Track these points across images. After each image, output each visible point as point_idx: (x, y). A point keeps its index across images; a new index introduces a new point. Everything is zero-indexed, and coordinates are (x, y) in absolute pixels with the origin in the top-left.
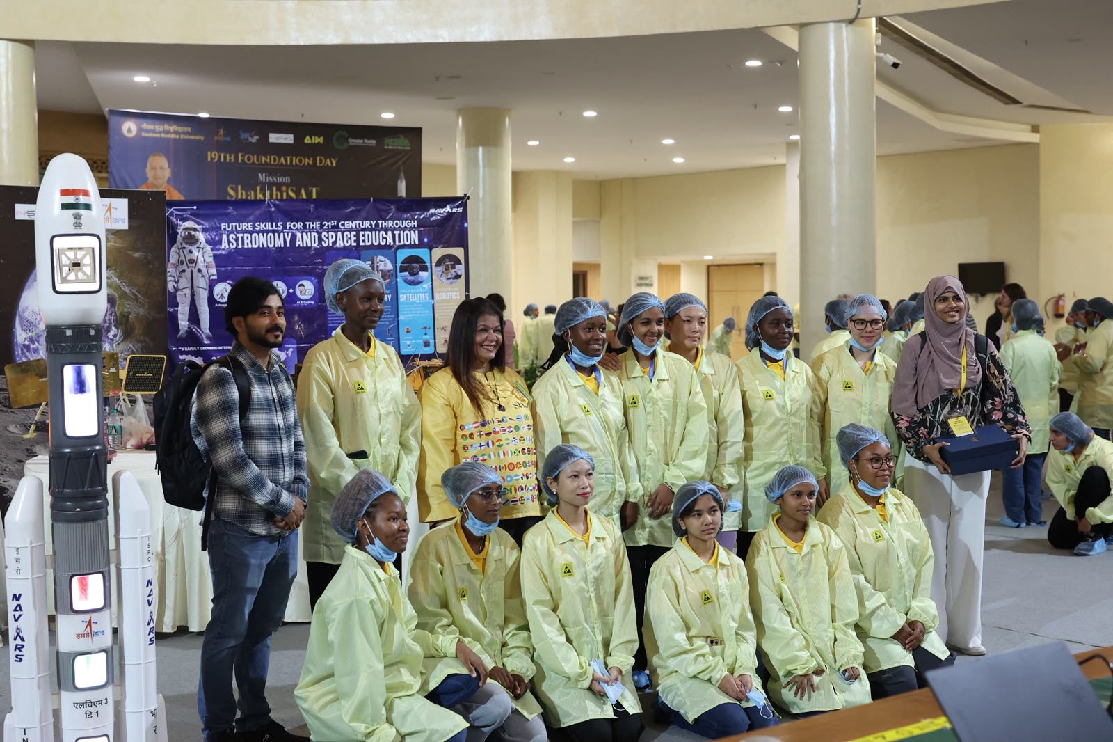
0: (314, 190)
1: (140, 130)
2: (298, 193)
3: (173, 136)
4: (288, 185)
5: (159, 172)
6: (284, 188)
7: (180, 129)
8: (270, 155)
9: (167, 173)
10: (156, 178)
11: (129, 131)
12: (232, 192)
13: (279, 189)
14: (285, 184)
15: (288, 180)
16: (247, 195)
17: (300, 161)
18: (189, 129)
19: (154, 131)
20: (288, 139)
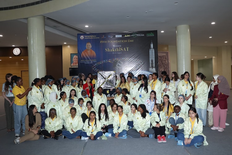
0: (128, 48)
1: (84, 37)
2: (123, 49)
3: (92, 38)
4: (121, 47)
5: (89, 47)
6: (120, 48)
7: (94, 36)
8: (116, 40)
9: (91, 47)
10: (88, 48)
11: (82, 38)
12: (106, 50)
13: (118, 48)
14: (120, 47)
15: (121, 46)
16: (110, 50)
17: (124, 41)
18: (96, 36)
19: (88, 37)
20: (121, 36)
